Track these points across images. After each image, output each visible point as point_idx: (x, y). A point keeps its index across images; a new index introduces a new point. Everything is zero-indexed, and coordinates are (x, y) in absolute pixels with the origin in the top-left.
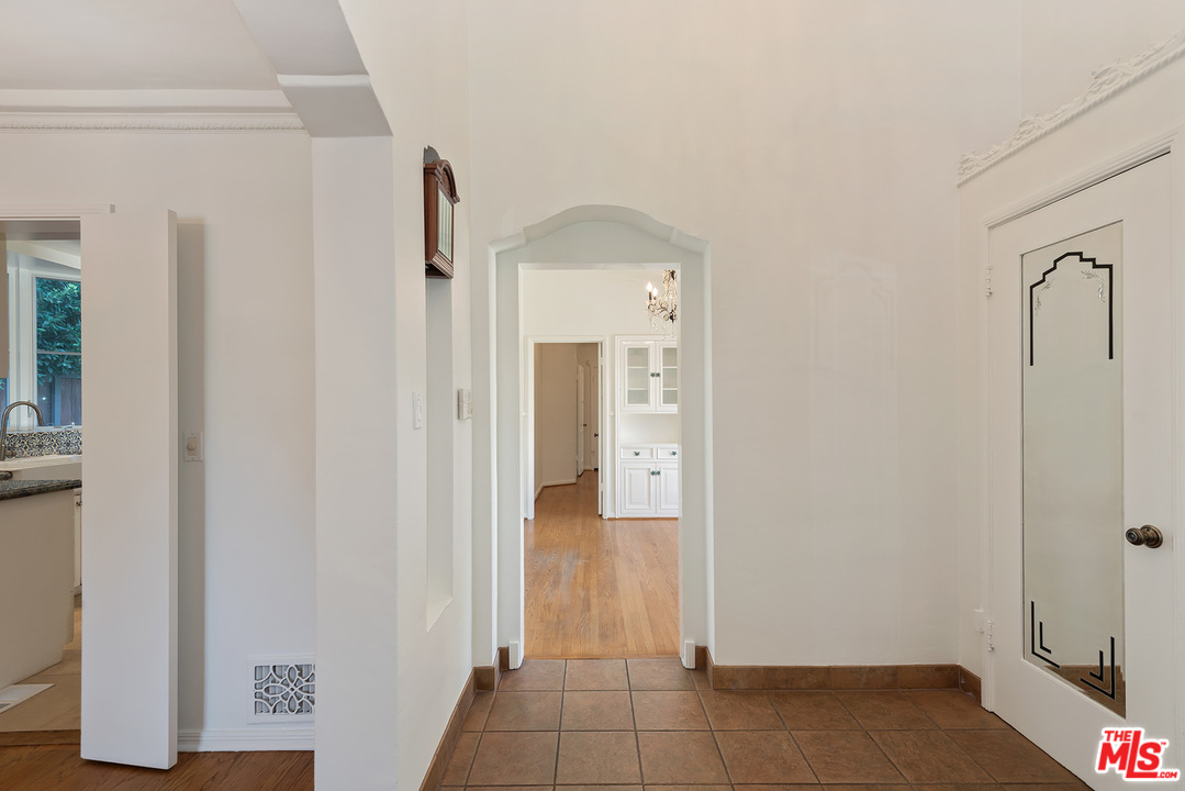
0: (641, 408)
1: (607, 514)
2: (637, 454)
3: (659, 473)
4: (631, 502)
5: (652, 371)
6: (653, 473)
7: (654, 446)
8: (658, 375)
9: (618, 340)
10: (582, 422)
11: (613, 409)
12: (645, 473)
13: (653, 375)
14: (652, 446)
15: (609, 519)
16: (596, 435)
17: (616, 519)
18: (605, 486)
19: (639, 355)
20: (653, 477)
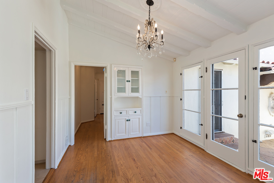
0: (122, 94)
1: (109, 139)
2: (121, 113)
3: (129, 120)
4: (118, 133)
5: (127, 79)
6: (127, 120)
7: (128, 109)
8: (129, 81)
9: (113, 66)
10: (96, 98)
11: (111, 95)
12: (124, 121)
13: (127, 81)
14: (126, 109)
15: (110, 141)
16: (103, 105)
17: (112, 141)
18: (108, 127)
19: (121, 73)
20: (127, 122)
